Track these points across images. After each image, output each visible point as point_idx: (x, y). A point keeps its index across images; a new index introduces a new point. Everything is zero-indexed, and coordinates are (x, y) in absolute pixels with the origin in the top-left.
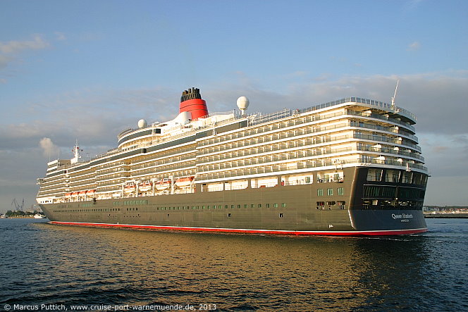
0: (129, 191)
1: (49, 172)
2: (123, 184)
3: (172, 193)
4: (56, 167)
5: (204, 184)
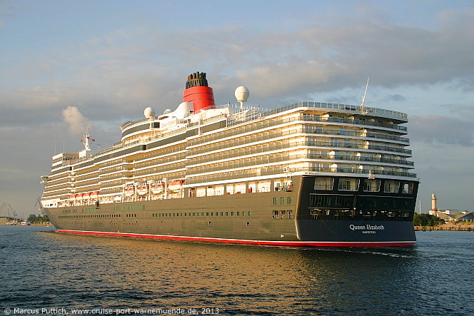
0: (128, 194)
1: (54, 168)
2: (123, 186)
3: (165, 198)
4: (61, 162)
5: (193, 189)
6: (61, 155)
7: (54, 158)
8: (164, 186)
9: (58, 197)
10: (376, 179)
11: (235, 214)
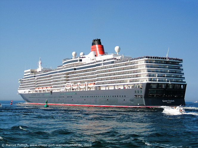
0: (68, 88)
1: (25, 76)
2: (65, 85)
3: (86, 90)
4: (29, 73)
6: (29, 70)
7: (25, 71)
8: (86, 85)
9: (29, 89)
10: (172, 84)
11: (119, 96)
